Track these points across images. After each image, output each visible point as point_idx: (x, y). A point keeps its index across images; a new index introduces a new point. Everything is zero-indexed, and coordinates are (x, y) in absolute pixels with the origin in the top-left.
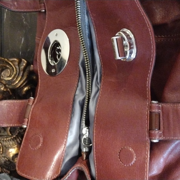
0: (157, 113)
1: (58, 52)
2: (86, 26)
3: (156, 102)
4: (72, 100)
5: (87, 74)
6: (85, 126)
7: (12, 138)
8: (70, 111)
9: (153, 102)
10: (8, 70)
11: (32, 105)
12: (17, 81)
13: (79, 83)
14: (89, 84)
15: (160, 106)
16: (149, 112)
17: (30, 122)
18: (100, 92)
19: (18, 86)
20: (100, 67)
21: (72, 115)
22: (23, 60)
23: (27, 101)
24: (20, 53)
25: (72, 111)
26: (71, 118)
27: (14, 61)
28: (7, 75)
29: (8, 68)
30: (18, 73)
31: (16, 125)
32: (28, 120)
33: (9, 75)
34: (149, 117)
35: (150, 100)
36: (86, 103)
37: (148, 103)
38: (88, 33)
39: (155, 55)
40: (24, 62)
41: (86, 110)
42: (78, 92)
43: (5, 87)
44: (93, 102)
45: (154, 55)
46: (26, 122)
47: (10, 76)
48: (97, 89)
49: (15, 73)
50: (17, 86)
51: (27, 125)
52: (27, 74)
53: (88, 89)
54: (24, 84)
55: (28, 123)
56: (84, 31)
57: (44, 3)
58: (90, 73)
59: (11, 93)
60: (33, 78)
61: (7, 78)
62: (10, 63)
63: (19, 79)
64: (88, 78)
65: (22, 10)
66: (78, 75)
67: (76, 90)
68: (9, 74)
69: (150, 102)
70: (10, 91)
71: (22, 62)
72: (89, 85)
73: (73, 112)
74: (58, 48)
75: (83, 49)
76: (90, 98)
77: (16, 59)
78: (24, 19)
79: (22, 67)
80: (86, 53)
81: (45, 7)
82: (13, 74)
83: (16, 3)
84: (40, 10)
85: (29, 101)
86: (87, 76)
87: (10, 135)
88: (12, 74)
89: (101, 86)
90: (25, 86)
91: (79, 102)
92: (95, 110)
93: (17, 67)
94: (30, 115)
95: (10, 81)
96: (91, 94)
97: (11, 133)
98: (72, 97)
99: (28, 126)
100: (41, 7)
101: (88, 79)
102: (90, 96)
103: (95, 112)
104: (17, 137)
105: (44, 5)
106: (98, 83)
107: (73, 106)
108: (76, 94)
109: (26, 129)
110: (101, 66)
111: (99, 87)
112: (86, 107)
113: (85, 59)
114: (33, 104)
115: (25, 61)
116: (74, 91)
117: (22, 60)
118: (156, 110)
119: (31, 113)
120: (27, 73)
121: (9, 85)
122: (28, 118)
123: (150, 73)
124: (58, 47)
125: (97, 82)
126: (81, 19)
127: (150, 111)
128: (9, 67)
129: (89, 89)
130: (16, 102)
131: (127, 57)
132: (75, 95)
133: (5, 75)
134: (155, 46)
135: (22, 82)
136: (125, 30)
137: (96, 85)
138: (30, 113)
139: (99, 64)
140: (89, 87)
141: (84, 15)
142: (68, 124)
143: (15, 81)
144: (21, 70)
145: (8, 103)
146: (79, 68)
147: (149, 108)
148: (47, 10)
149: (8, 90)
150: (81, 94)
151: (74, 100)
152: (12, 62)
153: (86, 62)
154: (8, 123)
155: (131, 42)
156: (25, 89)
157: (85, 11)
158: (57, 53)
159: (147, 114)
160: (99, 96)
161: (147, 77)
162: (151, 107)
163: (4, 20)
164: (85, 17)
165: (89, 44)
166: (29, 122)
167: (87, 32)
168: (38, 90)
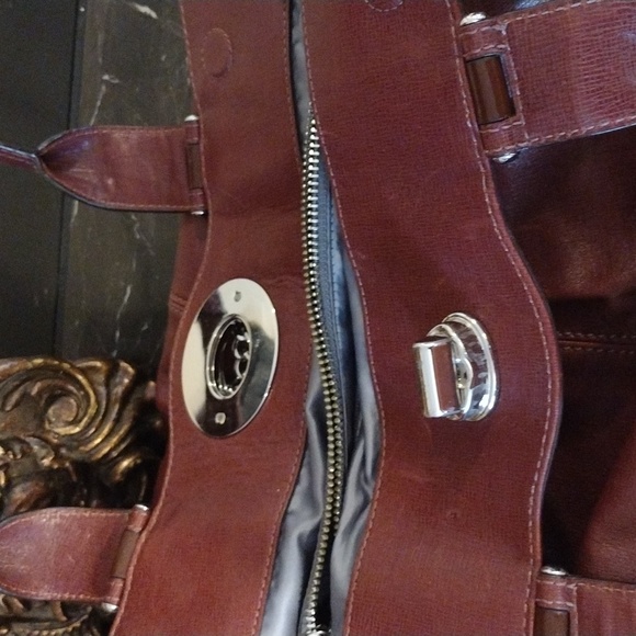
0: (559, 613)
1: (241, 353)
2: (336, 287)
3: (557, 573)
4: (274, 529)
5: (331, 446)
6: (313, 626)
7: (70, 629)
8: (268, 568)
9: (549, 571)
10: (72, 401)
11: (141, 533)
12: (97, 437)
13: (304, 471)
14: (333, 480)
15: (572, 586)
16: (533, 605)
17: (129, 595)
18: (370, 513)
19: (100, 456)
20: (376, 426)
21: (273, 584)
22: (123, 364)
23: (126, 514)
24: (118, 334)
25: (274, 568)
26: (269, 595)
27: (94, 368)
28: (64, 417)
29: (69, 393)
30: (103, 411)
31: (81, 596)
32: (124, 585)
33: (71, 419)
34: (532, 623)
35: (539, 564)
36: (323, 545)
37: (530, 573)
38: (340, 310)
39: (558, 412)
40: (126, 372)
41: (320, 571)
42: (296, 503)
43: (58, 457)
44: (347, 546)
45: (555, 412)
46: (117, 592)
47: (75, 422)
48: (361, 499)
49: (94, 411)
50: (98, 452)
51: (119, 604)
52: (132, 413)
53: (330, 500)
54: (123, 446)
55: (121, 596)
56: (326, 302)
57: (202, 188)
58: (340, 444)
59: (74, 478)
60: (154, 423)
61: (65, 426)
62: (80, 377)
63: (106, 431)
64: (332, 462)
65: (132, 206)
66: (300, 444)
67: (292, 495)
68: (74, 414)
69: (537, 570)
70: (71, 469)
71: (120, 373)
72: (336, 485)
73: (275, 574)
74: (241, 338)
75: (322, 363)
76: (336, 531)
77: (98, 364)
78: (138, 225)
79: (119, 390)
80: (331, 376)
81: (206, 203)
82: (85, 415)
83: (110, 182)
84: (187, 208)
85: (132, 518)
86: (331, 454)
87: (64, 618)
88: (81, 414)
89: (374, 492)
90: (124, 454)
91: (300, 538)
92: (352, 576)
93: (102, 390)
94: (132, 568)
95: (75, 437)
96: (340, 516)
97: (65, 614)
98: (277, 518)
99: (123, 605)
100: (192, 200)
101: (334, 465)
102: (337, 523)
103: (351, 583)
104: (84, 627)
105: (204, 194)
106: (366, 478)
107: (278, 553)
108: (290, 509)
109: (113, 615)
110: (380, 422)
111: (370, 492)
112: (320, 560)
113: (324, 396)
114: (143, 530)
115: (130, 370)
116: (284, 500)
117: (118, 365)
118: (559, 602)
119: (134, 561)
120: (134, 409)
121: (70, 449)
122: (124, 580)
123: (540, 471)
124: (242, 334)
125: (362, 476)
126: (318, 263)
127: (536, 603)
128: (75, 391)
129: (335, 500)
130: (87, 515)
131: (466, 409)
132: (286, 513)
133: (58, 417)
134: (558, 384)
135: (115, 440)
136: (462, 317)
137: (359, 487)
138: (130, 561)
139: (374, 415)
140: (336, 492)
141: (331, 248)
142: (257, 615)
143: (90, 439)
144: (113, 398)
145: (61, 517)
146: (305, 420)
147: (534, 593)
148: (210, 212)
149: (67, 464)
150: (307, 513)
151: (282, 533)
152: (83, 371)
153: (329, 407)
154: (56, 589)
155: (479, 360)
156: (125, 463)
157: (335, 237)
158: (237, 355)
159: (528, 610)
160: (366, 526)
161: (532, 482)
162: (539, 591)
163: (73, 220)
164: (332, 257)
165: (340, 346)
166: (126, 593)
167: (337, 304)
168: (163, 481)
